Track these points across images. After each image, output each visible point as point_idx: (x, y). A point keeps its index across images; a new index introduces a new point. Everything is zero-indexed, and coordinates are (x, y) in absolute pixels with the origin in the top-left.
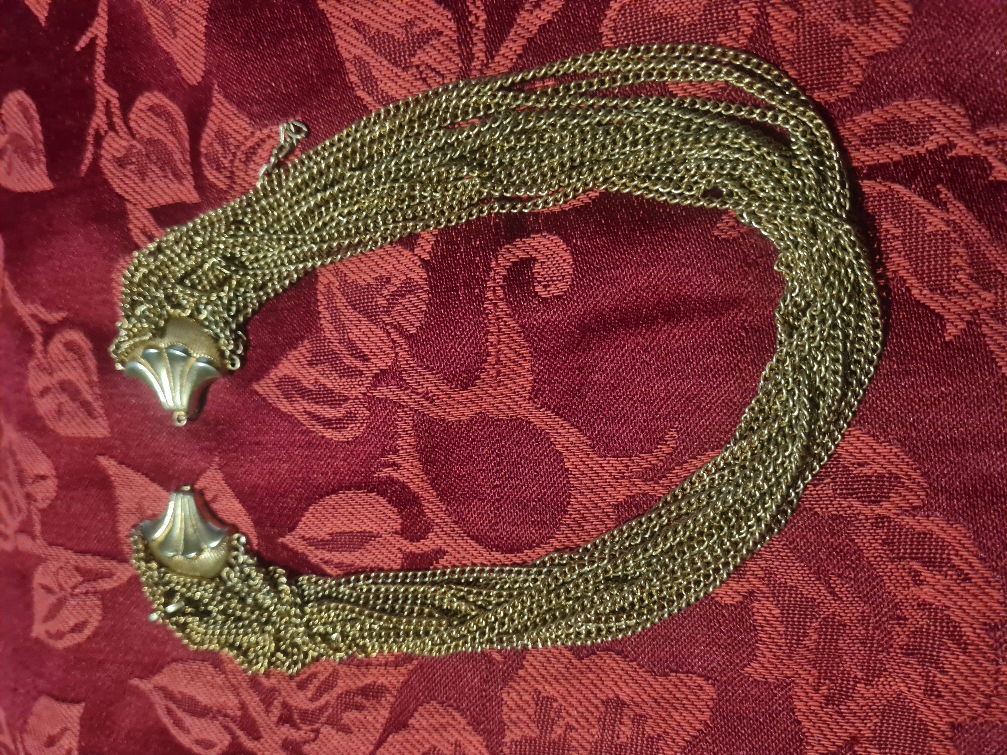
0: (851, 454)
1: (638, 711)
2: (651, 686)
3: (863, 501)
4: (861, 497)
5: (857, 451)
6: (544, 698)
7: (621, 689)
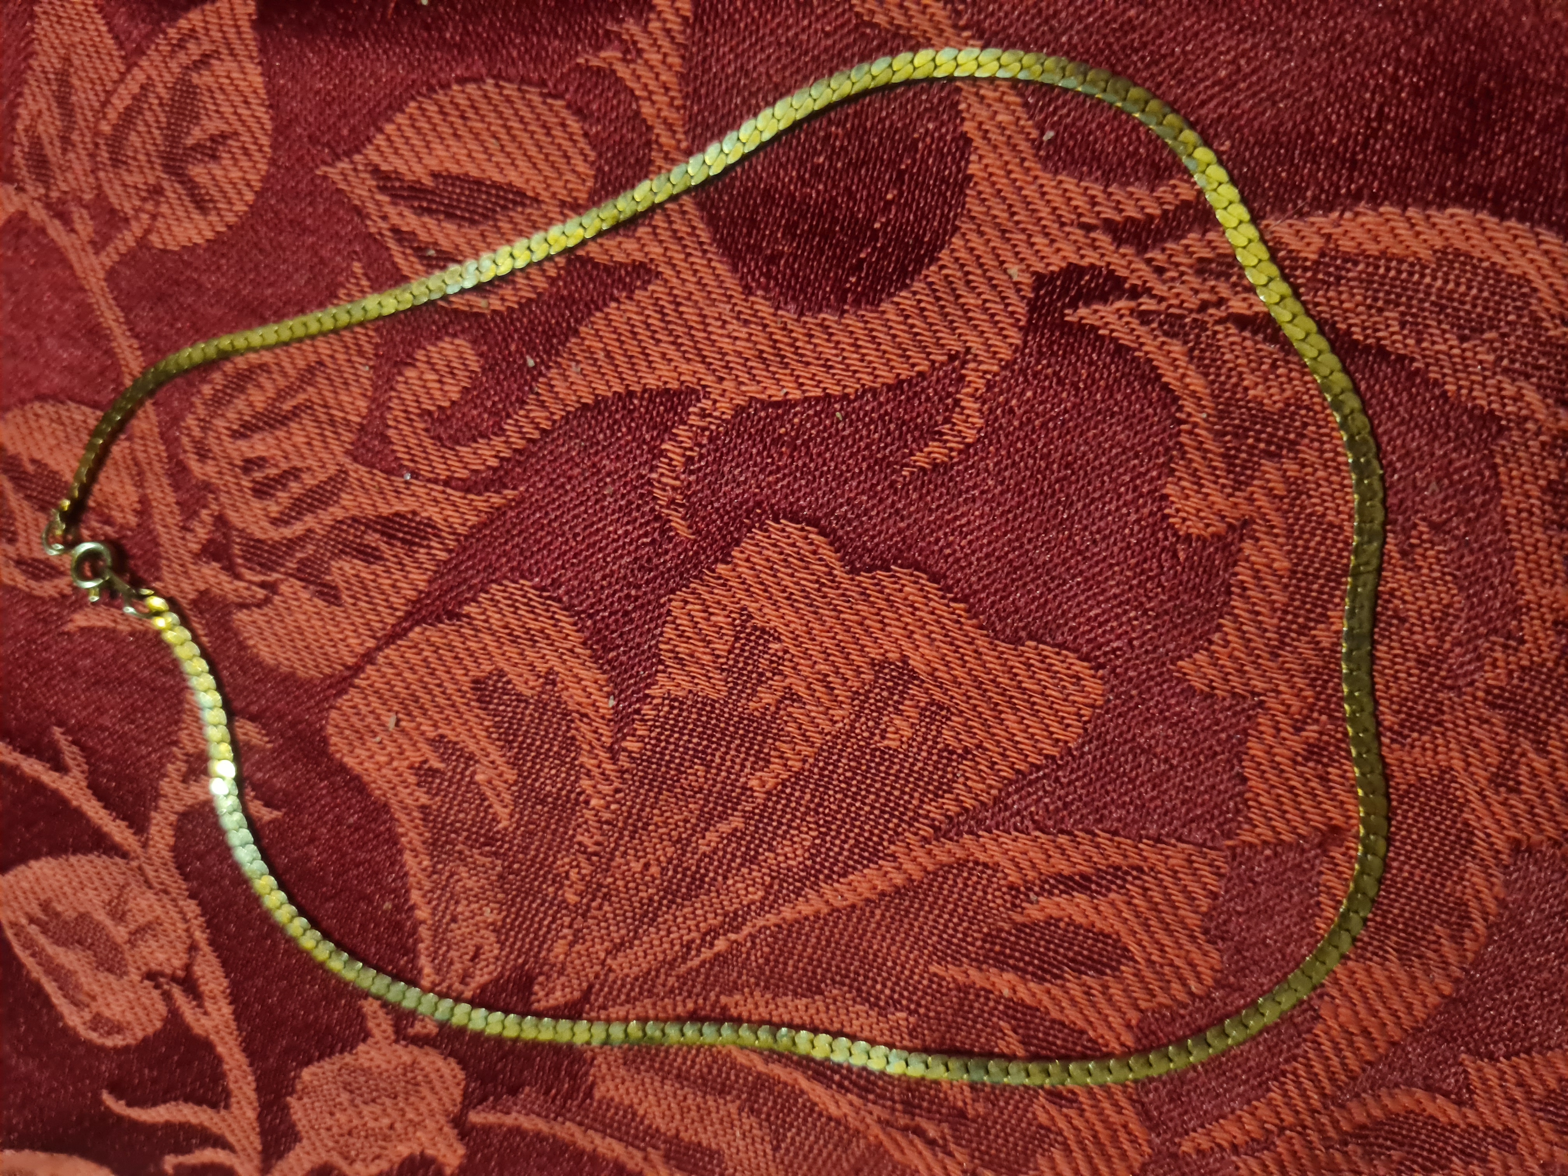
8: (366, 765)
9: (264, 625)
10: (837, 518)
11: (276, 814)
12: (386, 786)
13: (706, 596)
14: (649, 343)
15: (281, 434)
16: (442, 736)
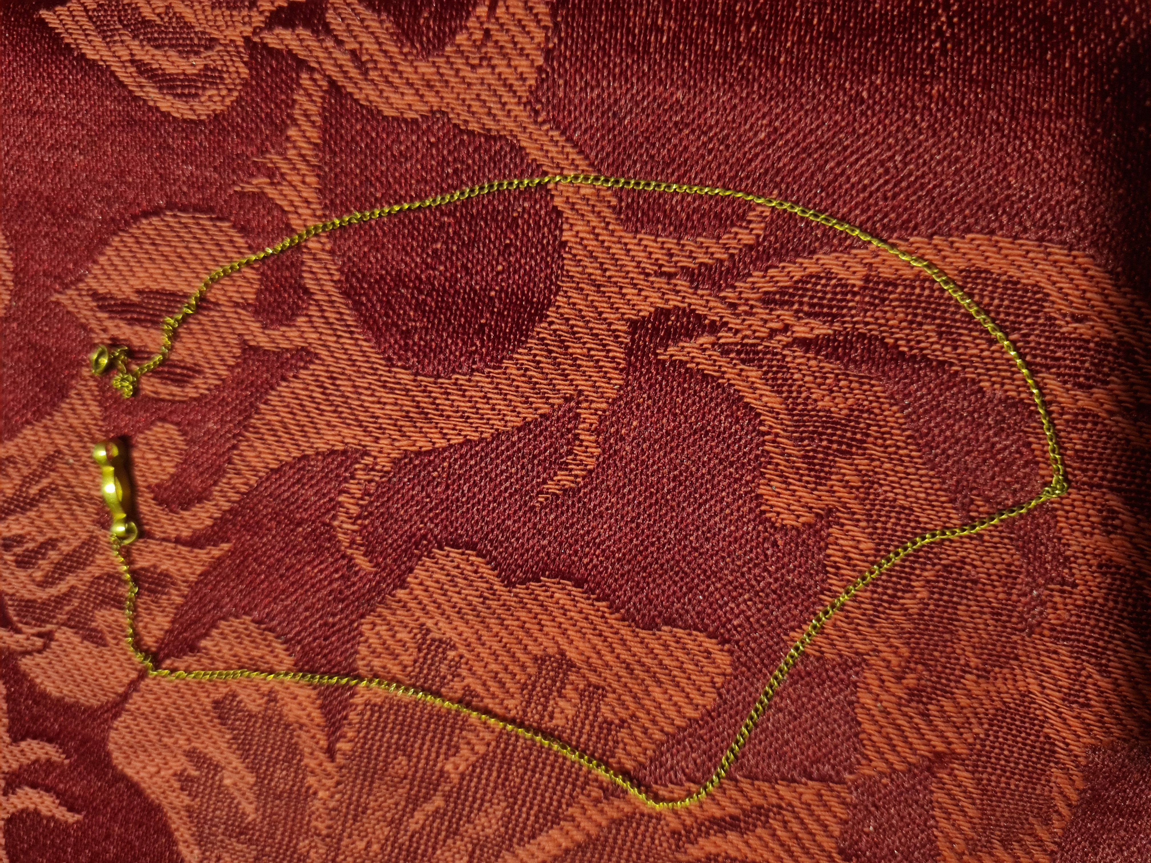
8: (142, 774)
9: (46, 666)
10: (491, 541)
11: (77, 817)
12: (158, 791)
13: (390, 617)
14: (314, 413)
15: (32, 514)
16: (195, 748)
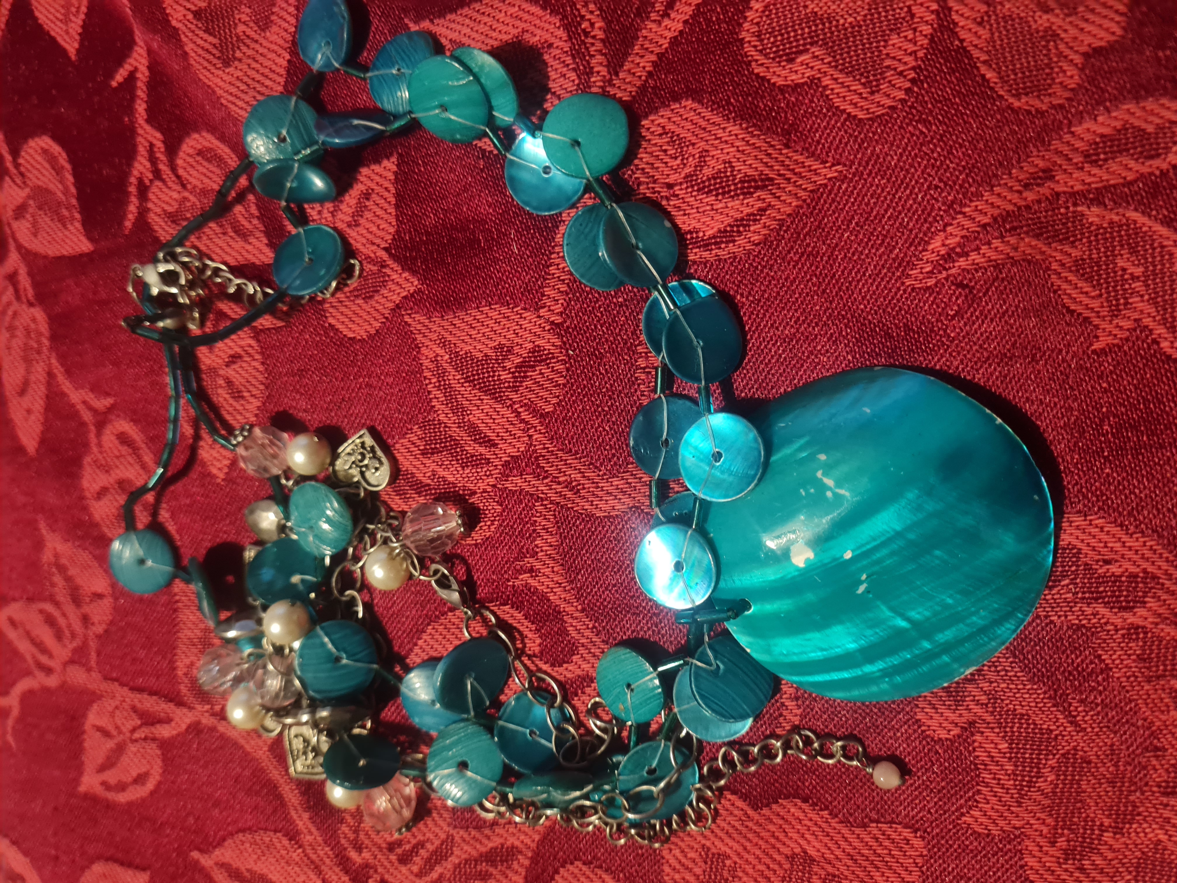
0: (1094, 549)
1: (830, 869)
2: (846, 840)
3: (1112, 608)
4: (1108, 602)
5: (1102, 545)
6: (713, 854)
7: (809, 842)
